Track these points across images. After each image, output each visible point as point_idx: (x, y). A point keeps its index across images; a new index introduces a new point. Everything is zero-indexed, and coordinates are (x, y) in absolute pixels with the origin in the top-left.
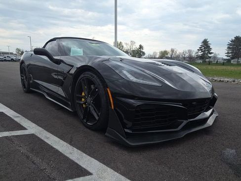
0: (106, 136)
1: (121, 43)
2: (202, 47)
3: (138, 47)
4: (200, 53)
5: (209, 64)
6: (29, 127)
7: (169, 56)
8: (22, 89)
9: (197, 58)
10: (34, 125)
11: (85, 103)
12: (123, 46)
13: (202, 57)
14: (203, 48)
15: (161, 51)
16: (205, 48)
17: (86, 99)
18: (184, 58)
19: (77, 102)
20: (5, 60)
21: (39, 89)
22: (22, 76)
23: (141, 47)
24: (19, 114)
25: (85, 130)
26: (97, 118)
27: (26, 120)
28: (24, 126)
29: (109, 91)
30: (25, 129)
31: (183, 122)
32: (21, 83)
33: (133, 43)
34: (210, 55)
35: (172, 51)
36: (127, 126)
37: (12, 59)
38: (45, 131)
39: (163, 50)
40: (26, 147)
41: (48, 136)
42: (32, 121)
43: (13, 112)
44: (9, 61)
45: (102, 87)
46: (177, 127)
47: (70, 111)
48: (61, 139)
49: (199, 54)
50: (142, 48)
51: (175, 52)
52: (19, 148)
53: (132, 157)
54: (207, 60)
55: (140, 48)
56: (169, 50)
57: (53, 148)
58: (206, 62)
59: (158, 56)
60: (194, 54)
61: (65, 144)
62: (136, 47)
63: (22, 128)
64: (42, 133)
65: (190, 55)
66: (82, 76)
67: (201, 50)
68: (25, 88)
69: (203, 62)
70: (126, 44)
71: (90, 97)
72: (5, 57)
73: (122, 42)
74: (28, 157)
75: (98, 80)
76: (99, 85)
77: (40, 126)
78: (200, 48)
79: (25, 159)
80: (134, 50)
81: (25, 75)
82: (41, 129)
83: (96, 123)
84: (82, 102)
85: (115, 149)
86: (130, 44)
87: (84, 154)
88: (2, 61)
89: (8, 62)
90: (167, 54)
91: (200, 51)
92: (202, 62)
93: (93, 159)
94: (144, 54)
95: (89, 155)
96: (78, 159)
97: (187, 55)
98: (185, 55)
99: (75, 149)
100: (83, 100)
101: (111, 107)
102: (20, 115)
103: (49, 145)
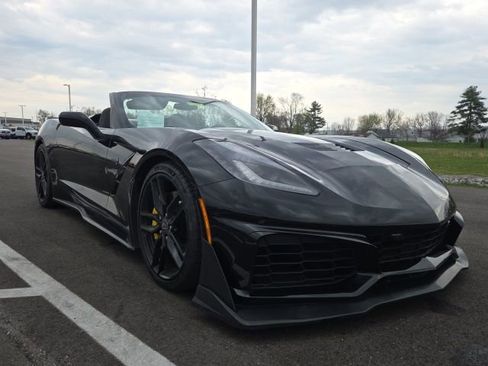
0: (194, 305)
1: (269, 98)
2: (462, 106)
3: (309, 107)
4: (459, 121)
5: (482, 146)
6: (35, 281)
7: (382, 126)
8: (37, 199)
9: (450, 131)
10: (47, 277)
11: (157, 232)
12: (273, 106)
13: (463, 130)
14: (466, 108)
15: (362, 115)
16: (470, 108)
17: (159, 222)
18: (420, 132)
19: (143, 227)
20: (14, 137)
21: (71, 200)
22: (37, 171)
23: (316, 107)
24: (20, 253)
25: (155, 290)
26: (180, 263)
27: (33, 265)
28: (24, 278)
29: (202, 204)
30: (26, 285)
31: (370, 277)
32: (35, 186)
33: (296, 97)
34: (483, 125)
35: (391, 115)
36: (240, 283)
37: (29, 134)
38: (67, 291)
39: (368, 113)
40: (21, 324)
41: (71, 302)
42: (43, 269)
43: (9, 248)
44: (21, 138)
45: (189, 195)
46: (355, 288)
47: (128, 249)
48: (98, 308)
49: (457, 122)
50: (319, 109)
51: (396, 117)
52: (5, 326)
53: (244, 353)
54: (477, 136)
55: (313, 110)
56: (382, 113)
57: (78, 328)
58: (472, 140)
59: (355, 128)
60: (442, 124)
61: (104, 318)
62: (304, 107)
63: (20, 283)
64: (60, 295)
65: (433, 124)
66: (153, 171)
67: (461, 112)
68: (42, 196)
69: (466, 141)
70: (282, 101)
71: (168, 218)
72: (13, 130)
73: (272, 96)
74: (19, 345)
75: (183, 180)
76: (185, 191)
77: (60, 281)
78: (458, 108)
79: (13, 348)
80: (299, 115)
81: (44, 169)
82: (58, 285)
83: (177, 275)
84: (151, 229)
85: (211, 332)
86: (290, 100)
87: (141, 344)
88: (7, 138)
89: (19, 140)
90: (378, 123)
91: (459, 116)
92: (462, 139)
93: (157, 354)
94: (322, 122)
95: (149, 345)
96: (125, 353)
97: (426, 125)
98: (420, 124)
99: (123, 330)
100: (154, 223)
101: (207, 239)
102: (20, 256)
103: (69, 320)
